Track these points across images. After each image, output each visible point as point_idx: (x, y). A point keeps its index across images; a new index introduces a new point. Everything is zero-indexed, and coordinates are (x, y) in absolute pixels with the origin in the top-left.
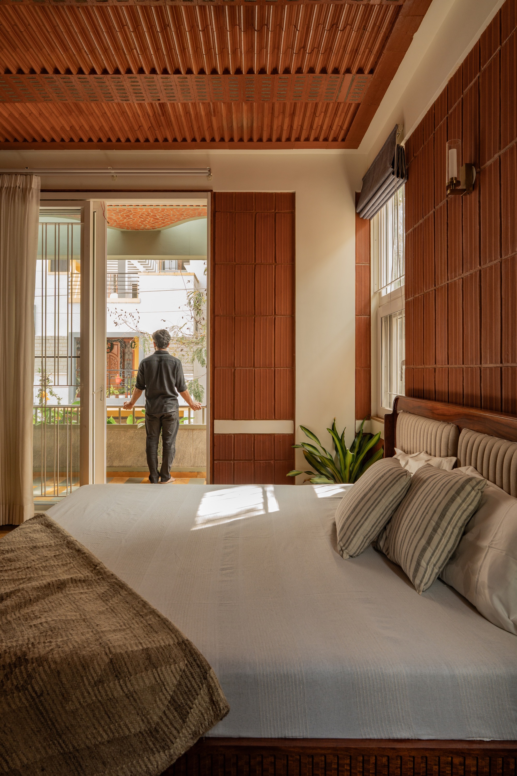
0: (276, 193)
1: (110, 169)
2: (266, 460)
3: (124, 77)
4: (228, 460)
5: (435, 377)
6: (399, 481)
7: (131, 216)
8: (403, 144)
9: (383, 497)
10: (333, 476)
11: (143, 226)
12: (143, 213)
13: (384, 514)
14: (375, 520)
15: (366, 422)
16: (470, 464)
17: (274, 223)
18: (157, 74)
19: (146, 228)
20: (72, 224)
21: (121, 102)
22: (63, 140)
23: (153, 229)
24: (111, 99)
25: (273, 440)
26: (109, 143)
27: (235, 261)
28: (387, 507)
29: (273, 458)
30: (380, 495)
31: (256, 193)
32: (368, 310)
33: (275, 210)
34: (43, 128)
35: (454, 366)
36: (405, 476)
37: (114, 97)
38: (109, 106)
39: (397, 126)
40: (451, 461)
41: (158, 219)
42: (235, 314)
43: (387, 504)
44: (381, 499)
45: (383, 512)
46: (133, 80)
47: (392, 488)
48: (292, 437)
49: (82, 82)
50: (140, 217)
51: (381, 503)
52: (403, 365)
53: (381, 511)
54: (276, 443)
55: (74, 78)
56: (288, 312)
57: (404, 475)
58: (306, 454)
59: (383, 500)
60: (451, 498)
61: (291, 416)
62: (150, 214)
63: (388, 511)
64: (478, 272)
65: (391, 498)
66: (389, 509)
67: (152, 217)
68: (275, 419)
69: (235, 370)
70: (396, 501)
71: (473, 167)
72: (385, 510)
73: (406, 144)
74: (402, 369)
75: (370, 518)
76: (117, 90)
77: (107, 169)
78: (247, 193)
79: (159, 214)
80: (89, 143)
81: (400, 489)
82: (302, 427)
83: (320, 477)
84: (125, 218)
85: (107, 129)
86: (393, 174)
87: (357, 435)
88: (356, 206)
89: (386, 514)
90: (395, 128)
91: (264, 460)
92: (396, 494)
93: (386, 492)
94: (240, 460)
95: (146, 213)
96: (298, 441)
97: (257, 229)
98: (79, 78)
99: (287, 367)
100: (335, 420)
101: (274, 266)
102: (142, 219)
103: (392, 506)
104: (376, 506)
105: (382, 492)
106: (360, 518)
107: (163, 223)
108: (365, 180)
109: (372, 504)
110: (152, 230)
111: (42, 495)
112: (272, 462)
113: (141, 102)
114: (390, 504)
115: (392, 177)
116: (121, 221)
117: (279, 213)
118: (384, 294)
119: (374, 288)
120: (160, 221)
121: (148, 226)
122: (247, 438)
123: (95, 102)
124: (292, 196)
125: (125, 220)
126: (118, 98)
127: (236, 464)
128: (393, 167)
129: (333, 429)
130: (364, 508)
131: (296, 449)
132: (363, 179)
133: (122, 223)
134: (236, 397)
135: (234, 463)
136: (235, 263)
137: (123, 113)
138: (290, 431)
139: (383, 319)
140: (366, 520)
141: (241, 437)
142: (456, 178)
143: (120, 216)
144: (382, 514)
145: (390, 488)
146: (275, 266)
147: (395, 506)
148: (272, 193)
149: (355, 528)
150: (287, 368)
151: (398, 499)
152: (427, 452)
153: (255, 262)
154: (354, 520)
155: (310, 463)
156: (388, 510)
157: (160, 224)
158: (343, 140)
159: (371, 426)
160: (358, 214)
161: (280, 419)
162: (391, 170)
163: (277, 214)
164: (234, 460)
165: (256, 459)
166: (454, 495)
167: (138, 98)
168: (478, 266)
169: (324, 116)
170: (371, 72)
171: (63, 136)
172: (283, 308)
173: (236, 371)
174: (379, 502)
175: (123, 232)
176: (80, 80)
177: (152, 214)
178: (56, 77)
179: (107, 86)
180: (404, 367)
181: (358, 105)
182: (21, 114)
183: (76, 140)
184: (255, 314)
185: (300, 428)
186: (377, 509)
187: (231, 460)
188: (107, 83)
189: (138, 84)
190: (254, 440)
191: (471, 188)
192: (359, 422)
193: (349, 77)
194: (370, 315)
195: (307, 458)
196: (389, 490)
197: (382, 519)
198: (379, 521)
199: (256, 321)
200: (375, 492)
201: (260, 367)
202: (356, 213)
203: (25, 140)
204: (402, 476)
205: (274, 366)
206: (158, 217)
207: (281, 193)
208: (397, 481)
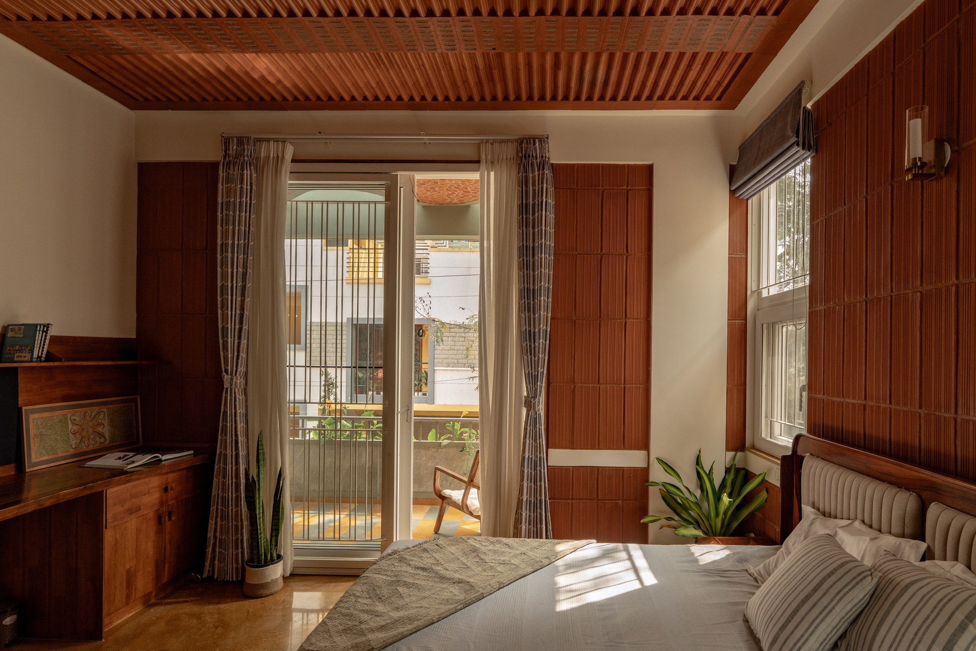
0: (628, 165)
1: (423, 135)
2: (613, 500)
3: (455, 19)
4: (565, 499)
5: (864, 417)
6: (860, 584)
7: (437, 189)
8: (809, 106)
9: (836, 604)
10: (697, 522)
11: (449, 200)
12: (452, 186)
13: (838, 627)
14: (825, 636)
15: (739, 454)
16: (956, 559)
17: (625, 203)
18: (497, 16)
19: (453, 202)
20: (375, 203)
21: (447, 52)
22: (365, 98)
23: (461, 203)
24: (433, 48)
25: (621, 474)
26: (423, 102)
27: (576, 251)
28: (843, 618)
29: (621, 498)
30: (832, 600)
31: (603, 165)
32: (744, 313)
33: (627, 187)
34: (343, 84)
35: (901, 408)
36: (870, 578)
37: (438, 46)
38: (429, 57)
39: (803, 82)
40: (918, 547)
41: (469, 192)
42: (576, 317)
43: (843, 614)
44: (834, 608)
45: (837, 625)
46: (464, 24)
47: (850, 593)
48: (645, 471)
49: (400, 27)
50: (447, 189)
51: (833, 612)
52: (804, 391)
53: (834, 624)
54: (625, 479)
55: (391, 21)
56: (643, 315)
57: (868, 576)
58: (663, 493)
59: (837, 609)
60: (960, 626)
61: (644, 444)
62: (460, 186)
63: (843, 624)
64: (954, 289)
65: (849, 607)
66: (846, 621)
67: (461, 190)
68: (624, 449)
69: (575, 386)
70: (856, 610)
71: (946, 143)
72: (839, 623)
73: (813, 106)
74: (801, 396)
75: (818, 632)
76: (443, 36)
77: (420, 135)
78: (592, 164)
79: (471, 186)
80: (398, 102)
81: (861, 596)
82: (659, 460)
83: (686, 527)
84: (429, 191)
85: (423, 85)
86: (798, 145)
87: (728, 471)
88: (731, 182)
89: (840, 627)
90: (799, 85)
91: (610, 500)
92: (856, 601)
93: (842, 598)
94: (580, 499)
95: (455, 185)
96: (653, 478)
97: (604, 210)
98: (397, 22)
99: (640, 384)
100: (700, 452)
101: (625, 257)
102: (450, 192)
103: (849, 617)
104: (826, 616)
105: (835, 597)
106: (803, 631)
107: (474, 196)
108: (742, 149)
109: (820, 613)
110: (460, 205)
111: (334, 538)
112: (620, 502)
113: (471, 52)
114: (846, 614)
115: (795, 149)
116: (424, 194)
117: (632, 190)
118: (765, 294)
119: (751, 285)
120: (471, 195)
121: (455, 200)
122: (589, 471)
123: (412, 51)
124: (650, 168)
125: (429, 193)
126: (443, 46)
127: (574, 505)
128: (798, 137)
129: (698, 462)
130: (808, 616)
131: (650, 487)
132: (739, 148)
133: (425, 197)
134: (576, 420)
135: (572, 503)
136: (576, 253)
137: (448, 65)
138: (642, 464)
139: (765, 326)
140: (811, 634)
141: (582, 471)
142: (920, 159)
143: (423, 189)
144: (835, 628)
145: (847, 592)
146: (627, 257)
147: (853, 617)
148: (624, 165)
149: (795, 644)
150: (641, 386)
151: (858, 608)
152: (863, 521)
153: (601, 251)
154: (792, 632)
155: (668, 504)
156: (844, 622)
157: (470, 198)
158: (719, 99)
159: (745, 460)
160: (732, 193)
161: (631, 449)
162: (794, 139)
163: (630, 192)
164: (572, 499)
165: (599, 498)
166: (963, 620)
167: (467, 47)
168: (954, 279)
169: (701, 68)
170: (777, 13)
171: (367, 93)
172: (636, 309)
173: (576, 388)
174: (830, 611)
175: (423, 207)
176: (398, 24)
177: (462, 186)
178: (367, 20)
179: (431, 32)
180: (805, 394)
181: (749, 55)
182: (317, 67)
183: (382, 98)
184: (600, 317)
185: (656, 461)
186: (828, 620)
187: (569, 499)
188: (432, 28)
189: (471, 29)
190: (598, 474)
191: (943, 173)
192: (731, 454)
193: (746, 18)
194: (746, 320)
195: (664, 498)
196: (845, 594)
197: (834, 635)
198: (830, 637)
199: (602, 326)
200: (823, 595)
201: (606, 384)
202: (730, 190)
203: (319, 99)
204: (865, 577)
205: (624, 383)
206: (469, 190)
207: (636, 165)
208: (857, 583)
